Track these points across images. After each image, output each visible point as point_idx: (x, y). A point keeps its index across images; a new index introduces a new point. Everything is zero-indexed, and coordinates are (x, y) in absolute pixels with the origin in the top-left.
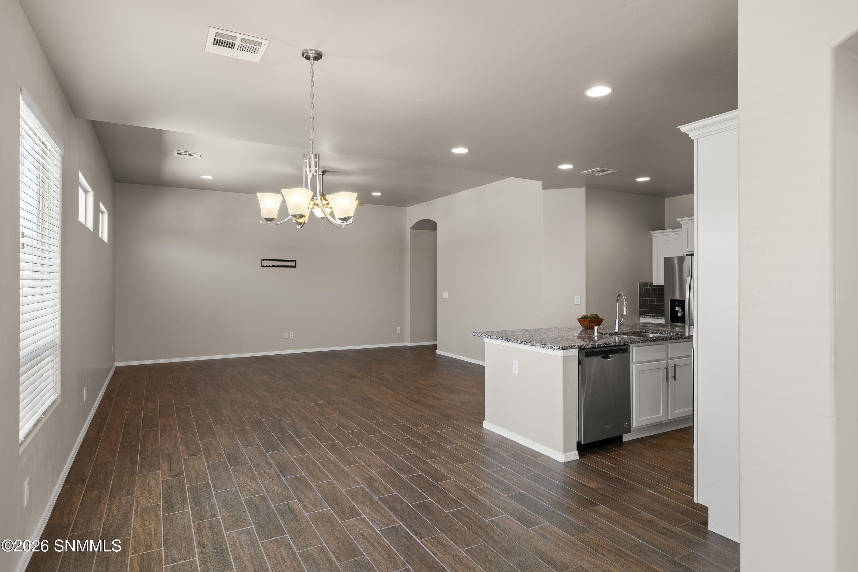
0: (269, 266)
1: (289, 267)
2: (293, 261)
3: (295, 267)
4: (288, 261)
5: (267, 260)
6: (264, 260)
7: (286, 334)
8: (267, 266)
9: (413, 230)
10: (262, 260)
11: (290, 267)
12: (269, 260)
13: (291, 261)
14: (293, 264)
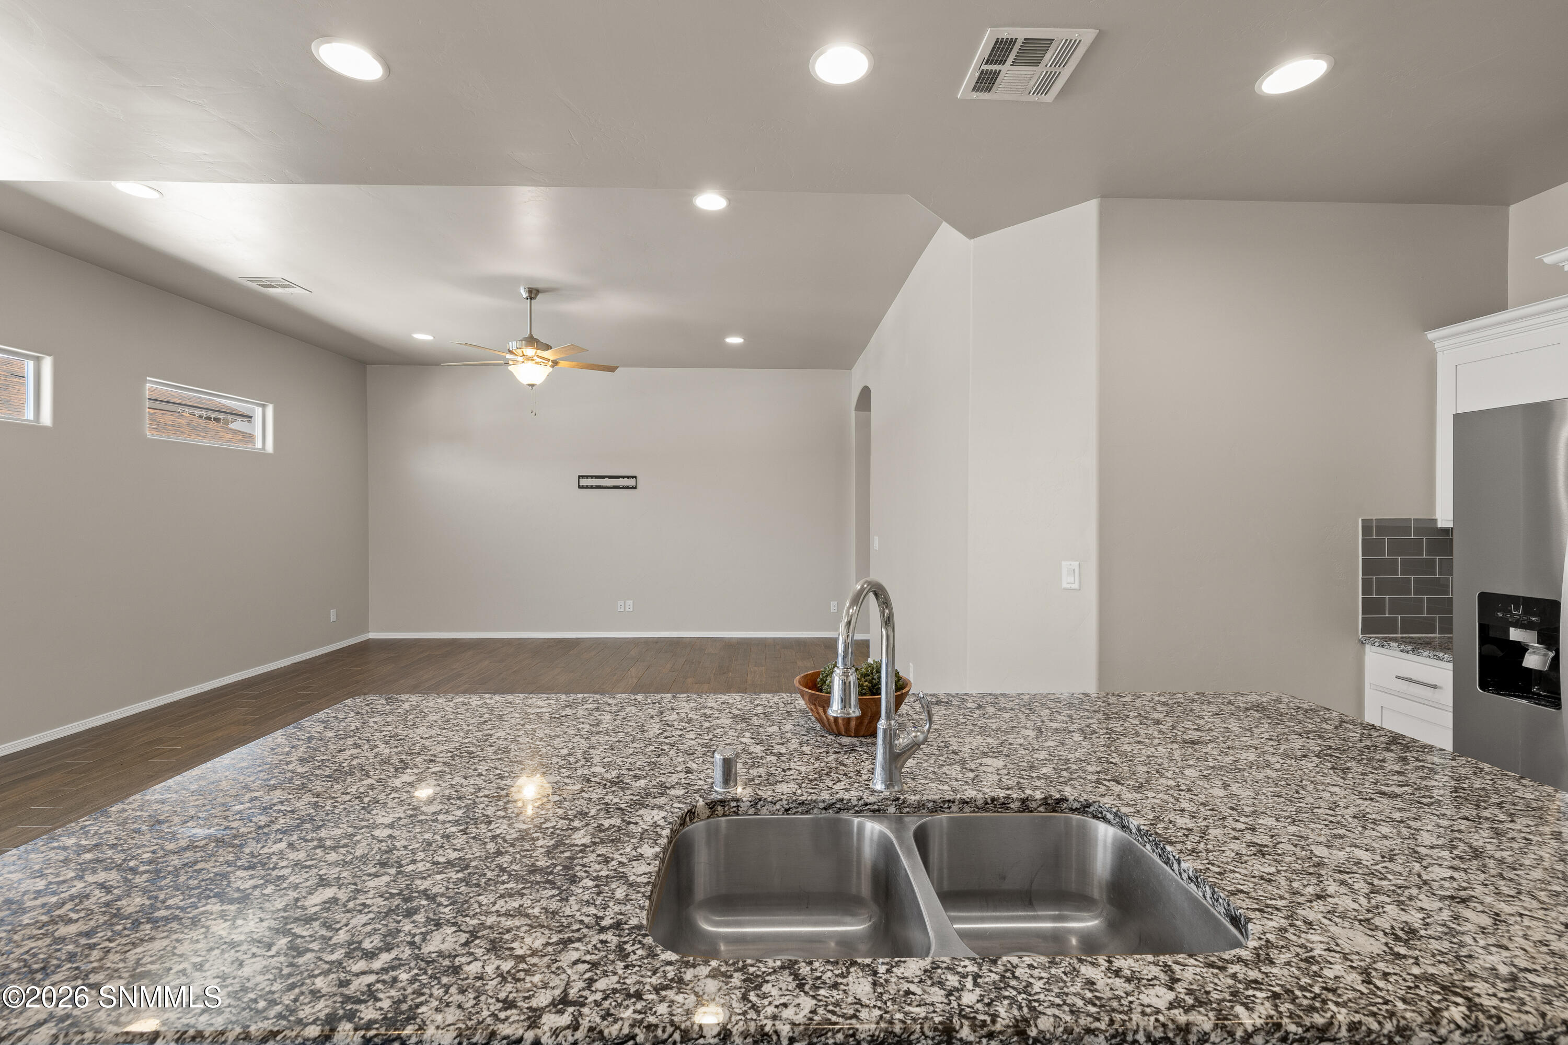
0: (592, 487)
1: (624, 488)
2: (633, 477)
3: (634, 488)
4: (623, 477)
5: (587, 477)
6: (583, 477)
7: (619, 603)
8: (587, 487)
9: (861, 413)
10: (579, 477)
11: (628, 488)
12: (592, 477)
13: (628, 477)
14: (631, 482)
